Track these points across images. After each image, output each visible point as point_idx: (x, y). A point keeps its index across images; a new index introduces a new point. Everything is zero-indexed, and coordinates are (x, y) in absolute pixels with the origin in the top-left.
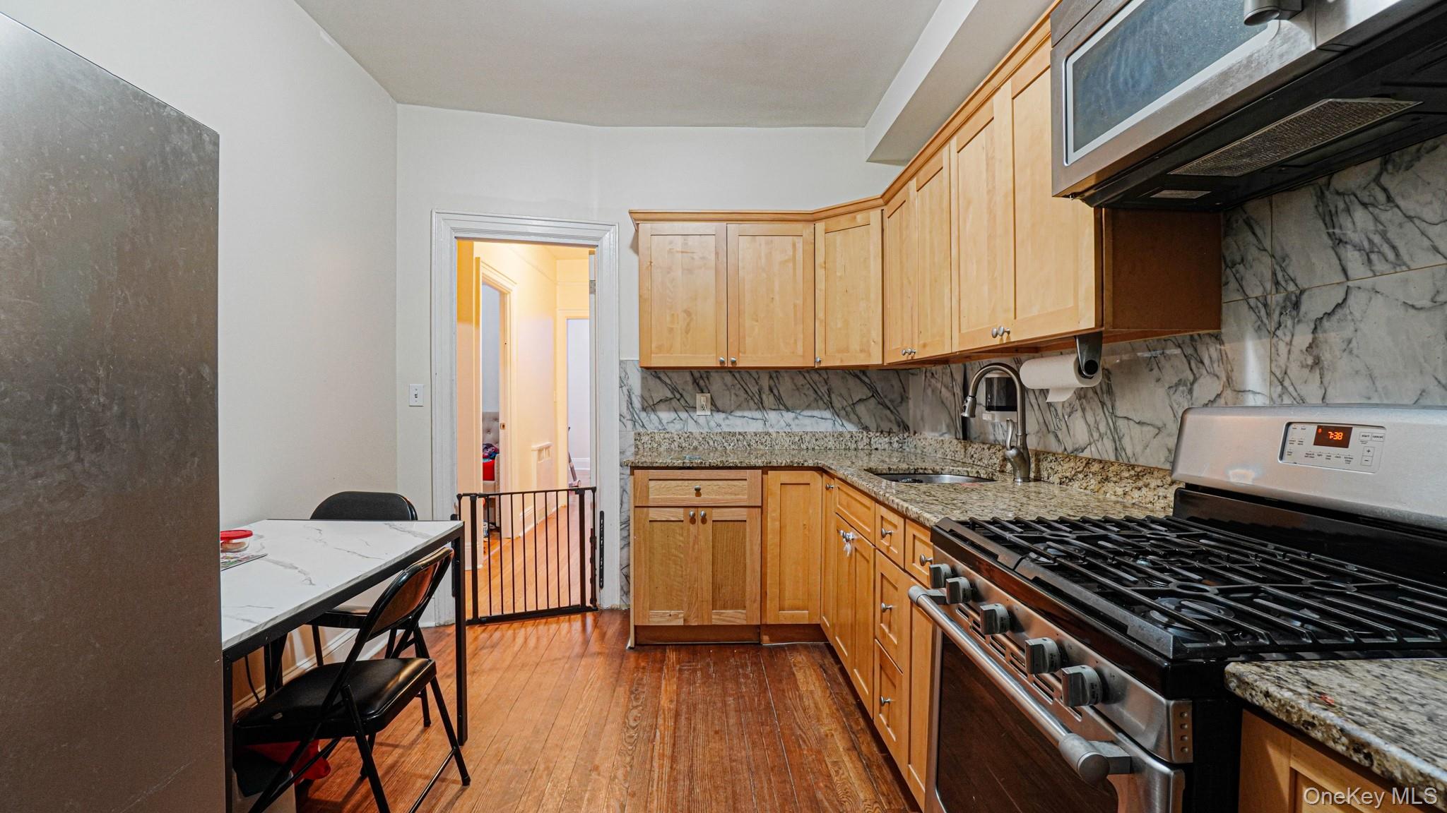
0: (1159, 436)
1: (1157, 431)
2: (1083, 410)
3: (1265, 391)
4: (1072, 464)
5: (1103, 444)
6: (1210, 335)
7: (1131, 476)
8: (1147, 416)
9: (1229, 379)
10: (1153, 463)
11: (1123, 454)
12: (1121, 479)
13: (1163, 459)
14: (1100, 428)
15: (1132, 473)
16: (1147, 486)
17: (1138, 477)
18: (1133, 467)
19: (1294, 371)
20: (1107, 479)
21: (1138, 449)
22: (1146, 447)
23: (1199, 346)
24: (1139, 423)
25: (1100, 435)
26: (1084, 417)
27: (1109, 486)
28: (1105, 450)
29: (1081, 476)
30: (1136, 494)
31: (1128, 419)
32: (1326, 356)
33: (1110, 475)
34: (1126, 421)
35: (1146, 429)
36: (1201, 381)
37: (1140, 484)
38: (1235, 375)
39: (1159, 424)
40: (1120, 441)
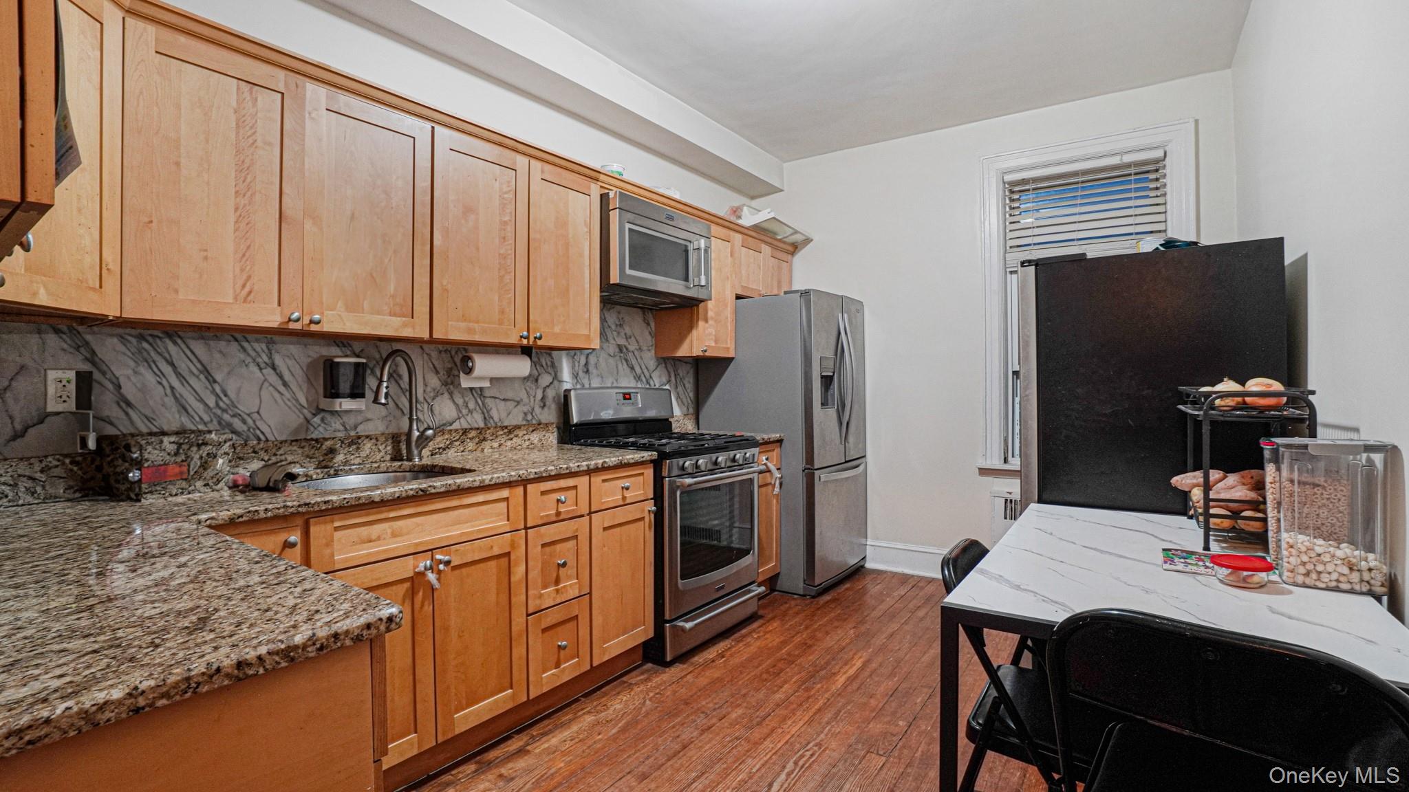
0: (519, 407)
1: (516, 404)
2: (451, 394)
3: (571, 381)
4: (447, 437)
5: (473, 417)
6: (547, 353)
7: (505, 434)
8: (510, 395)
9: (556, 375)
10: (515, 422)
11: (491, 421)
12: (497, 437)
13: (521, 419)
14: (469, 405)
15: (506, 431)
16: (516, 436)
17: (510, 432)
18: (506, 427)
19: (581, 374)
20: (485, 439)
21: (503, 415)
22: (509, 414)
23: (541, 357)
24: (504, 400)
25: (469, 411)
26: (452, 398)
27: (487, 445)
28: (477, 420)
29: (457, 443)
30: (509, 443)
31: (495, 398)
32: (590, 369)
33: (487, 436)
34: (493, 400)
35: (508, 403)
36: (542, 375)
37: (512, 436)
38: (559, 374)
39: (518, 399)
40: (488, 412)
